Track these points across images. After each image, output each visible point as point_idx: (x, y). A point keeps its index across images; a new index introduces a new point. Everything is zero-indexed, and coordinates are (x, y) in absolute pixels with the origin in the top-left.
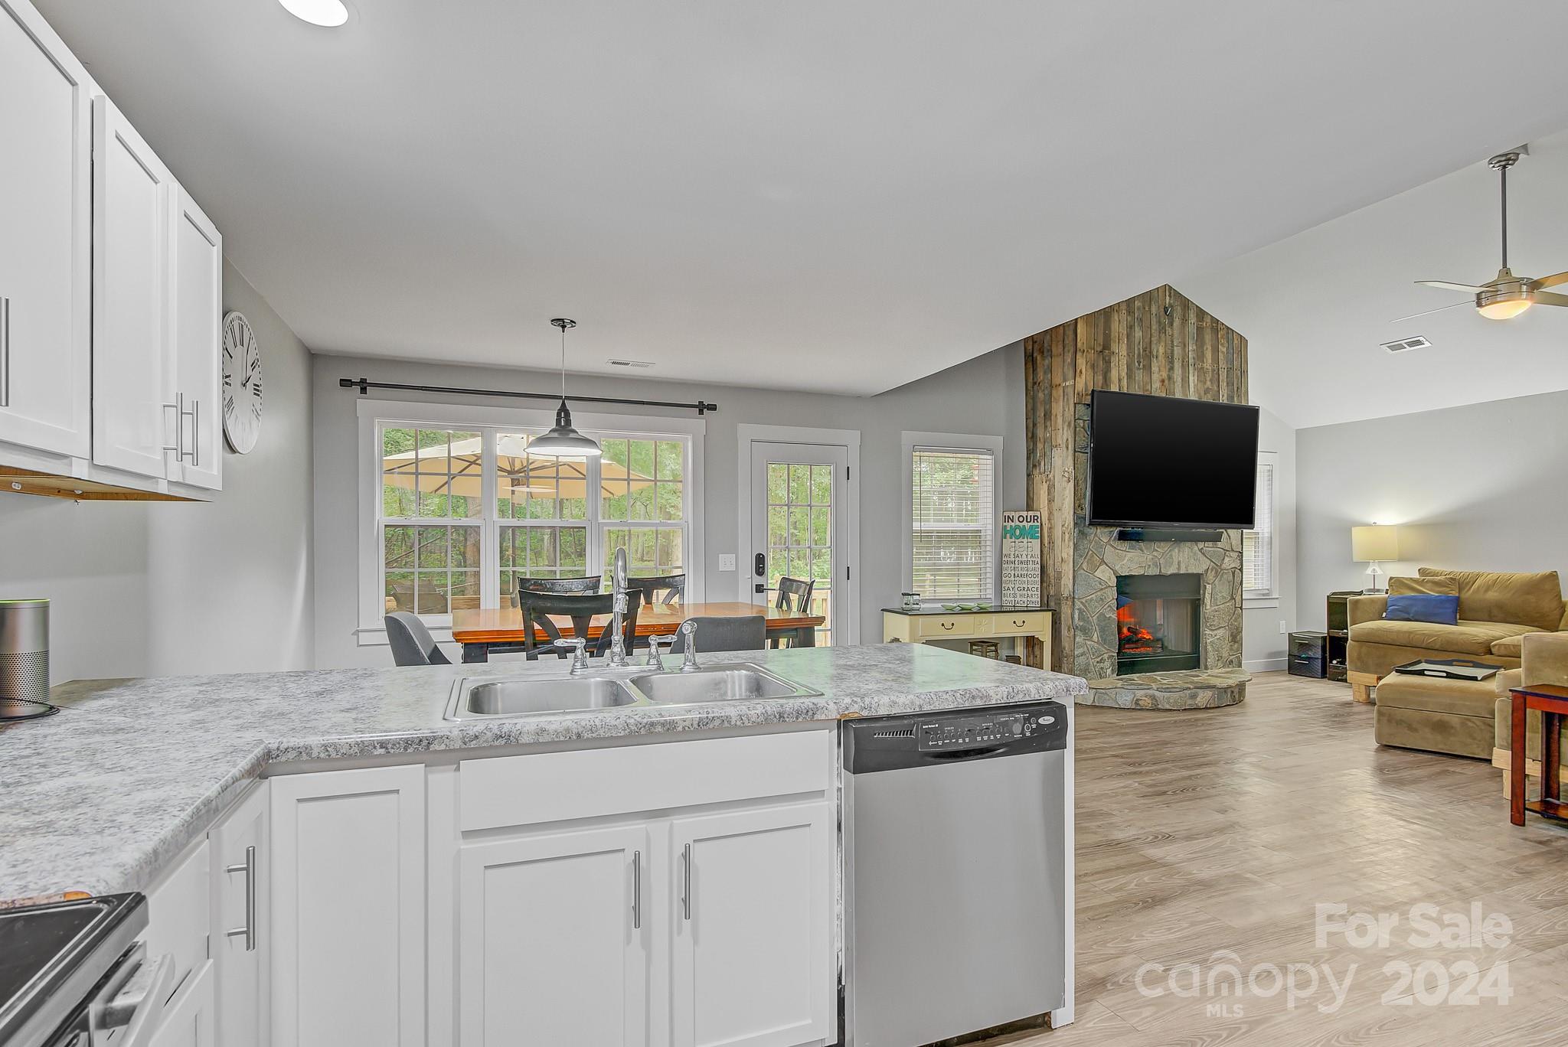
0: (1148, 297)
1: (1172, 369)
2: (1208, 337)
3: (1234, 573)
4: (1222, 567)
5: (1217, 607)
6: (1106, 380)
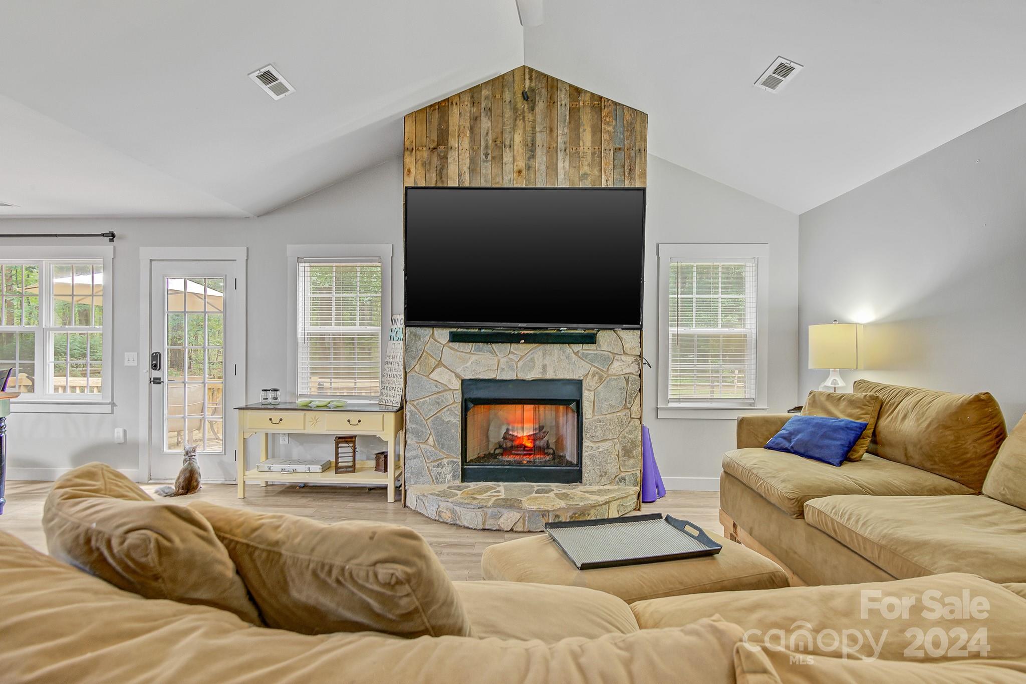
0: (499, 83)
1: (532, 157)
2: (586, 118)
3: (627, 380)
4: (610, 373)
5: (602, 416)
6: (441, 178)
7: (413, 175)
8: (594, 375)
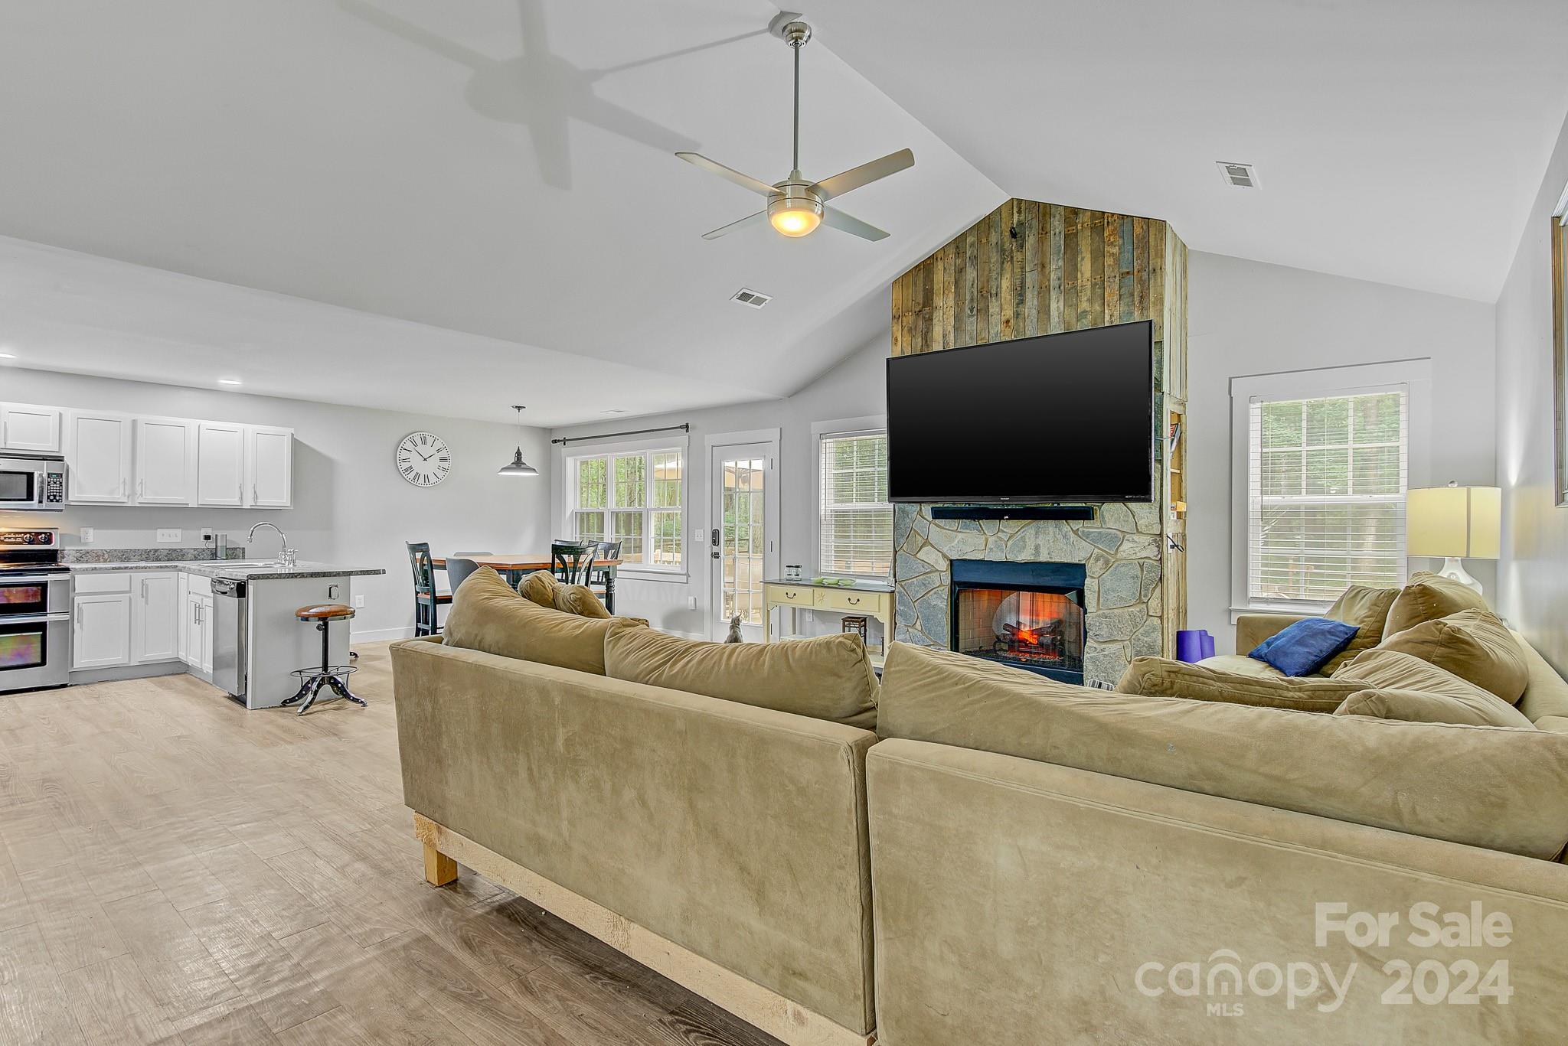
0: (986, 225)
2: (1085, 243)
3: (1142, 567)
4: (1118, 556)
5: (1109, 611)
6: (926, 341)
7: (900, 343)
8: (1097, 559)
